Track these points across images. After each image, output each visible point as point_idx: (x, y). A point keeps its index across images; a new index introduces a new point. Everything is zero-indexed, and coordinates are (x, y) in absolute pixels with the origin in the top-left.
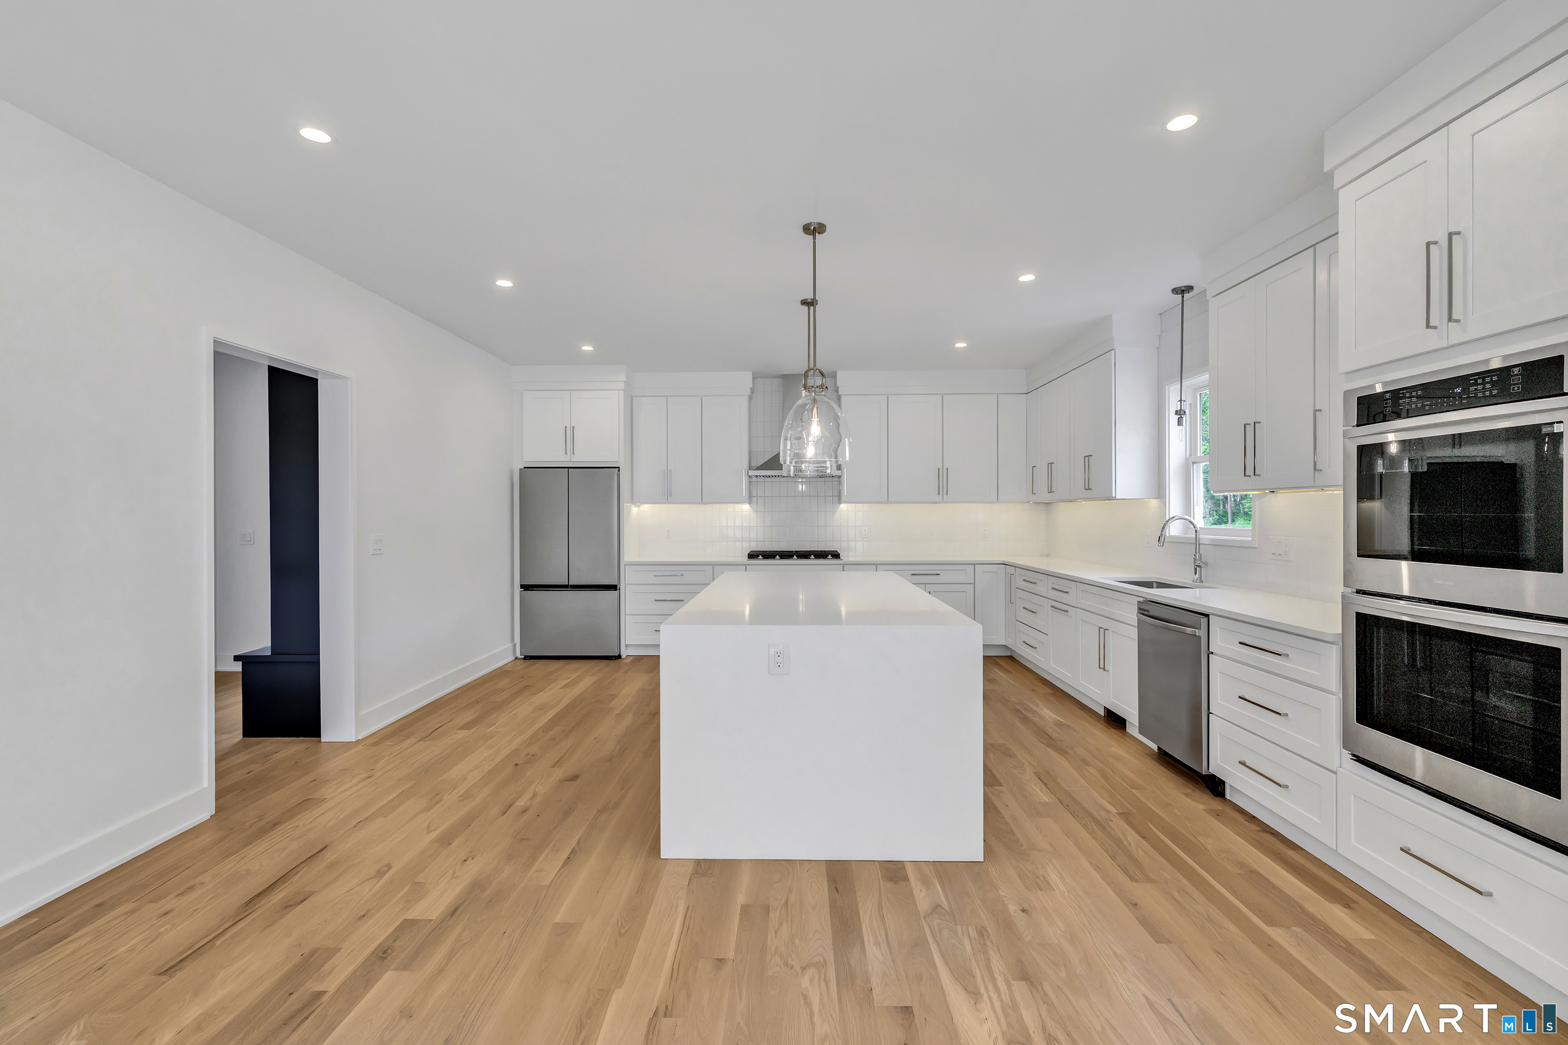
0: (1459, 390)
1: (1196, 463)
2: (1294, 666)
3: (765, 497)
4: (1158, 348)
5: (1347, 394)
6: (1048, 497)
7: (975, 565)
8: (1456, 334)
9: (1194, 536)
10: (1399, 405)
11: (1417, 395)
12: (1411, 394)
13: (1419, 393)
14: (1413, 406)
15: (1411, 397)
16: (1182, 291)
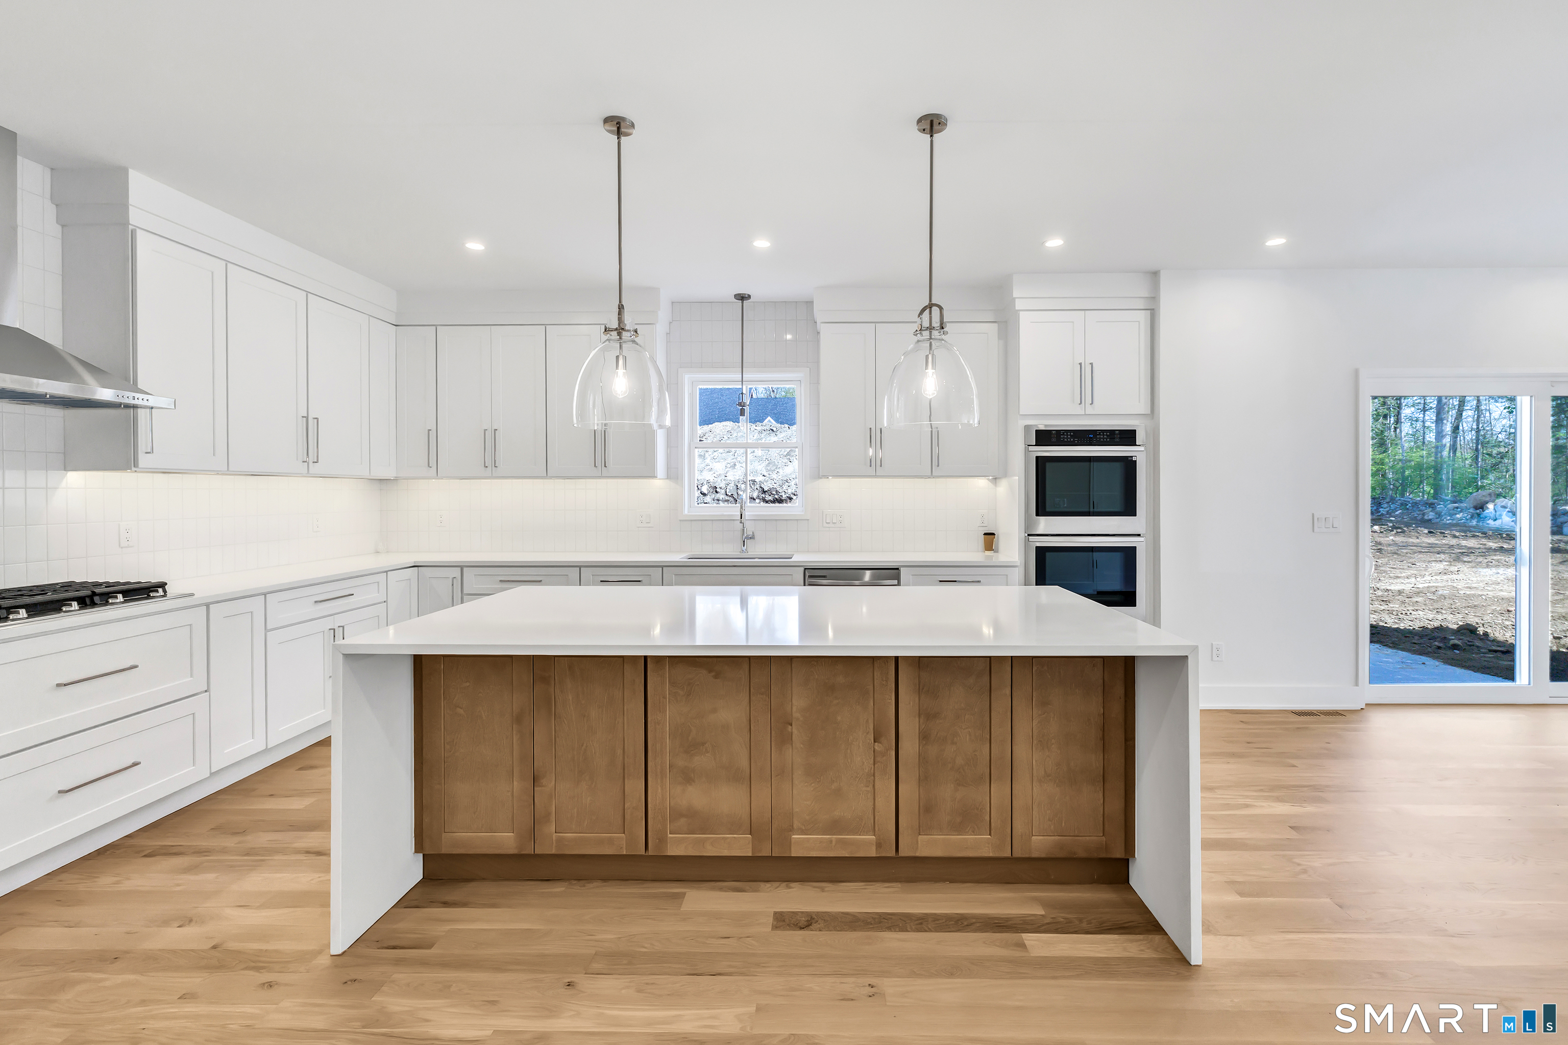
0: (1091, 436)
4: (668, 334)
5: (1027, 428)
8: (1091, 409)
10: (1061, 438)
11: (1070, 435)
12: (1067, 434)
13: (1072, 434)
14: (1069, 440)
15: (1067, 435)
16: (742, 298)
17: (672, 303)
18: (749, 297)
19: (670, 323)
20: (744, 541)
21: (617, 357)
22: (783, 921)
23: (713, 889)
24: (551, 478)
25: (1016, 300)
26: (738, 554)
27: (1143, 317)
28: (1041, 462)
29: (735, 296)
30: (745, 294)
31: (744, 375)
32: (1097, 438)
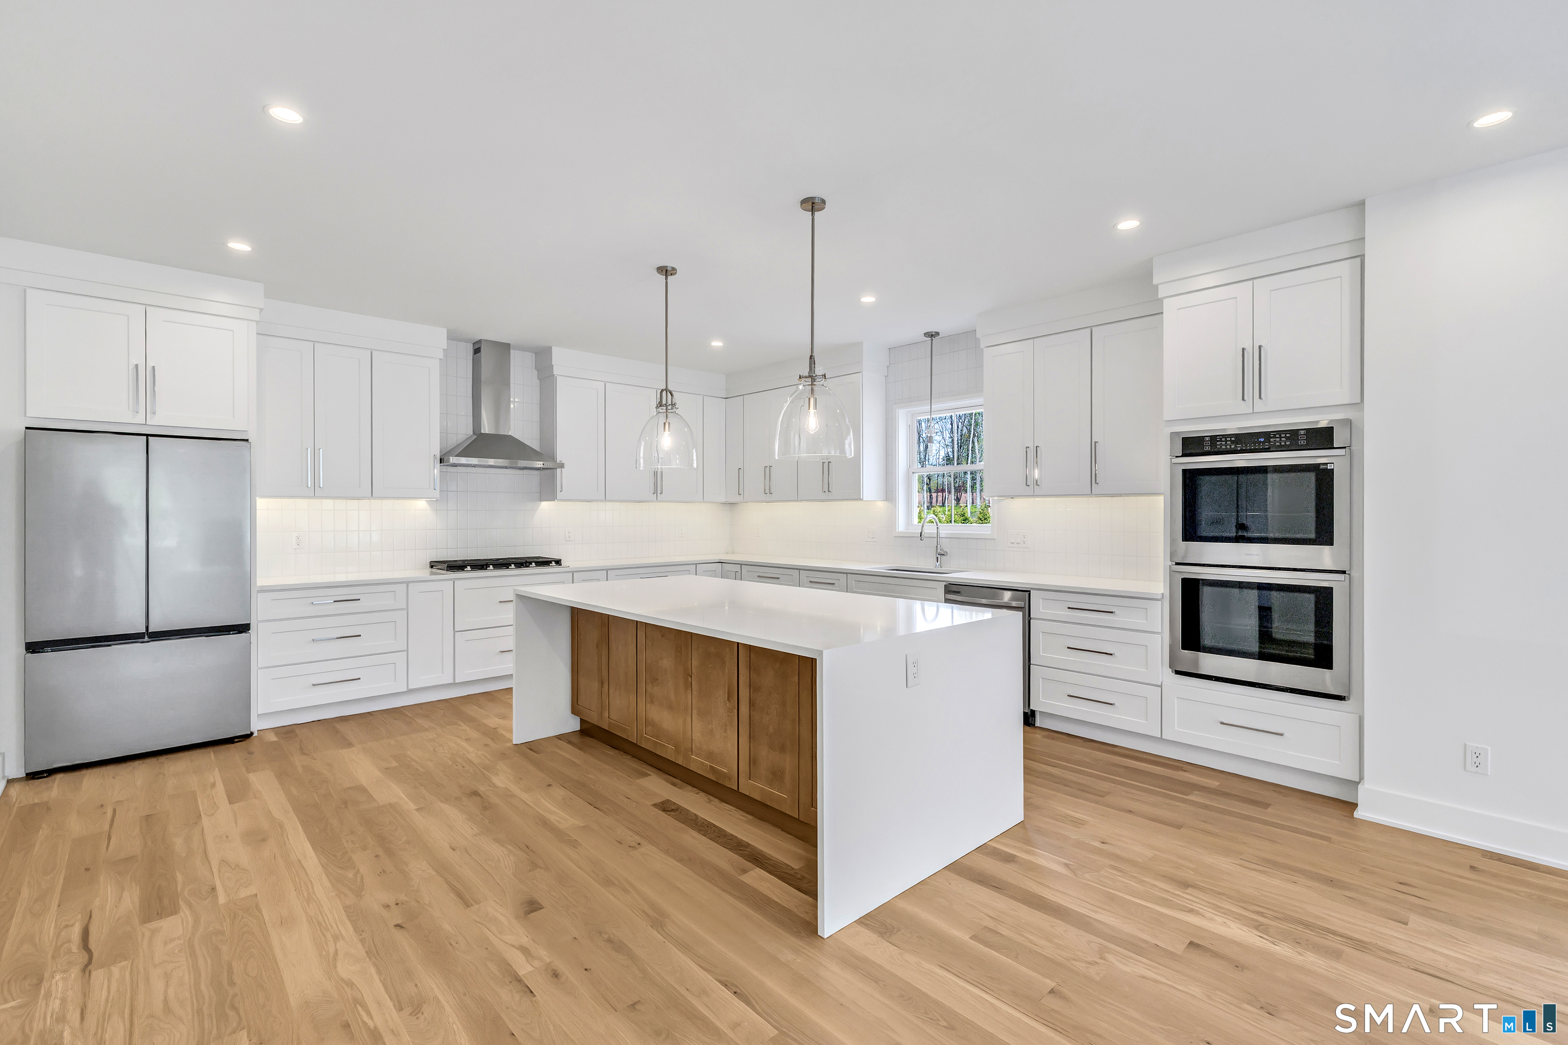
0: (1262, 440)
1: (915, 473)
2: (1123, 618)
3: (457, 491)
4: (886, 376)
5: (1173, 435)
6: (735, 498)
7: (696, 564)
8: (1259, 406)
9: (936, 531)
10: (1216, 445)
11: (1231, 440)
12: (1226, 439)
13: (1233, 439)
14: (1228, 447)
15: (1226, 441)
16: (932, 335)
17: (889, 349)
18: (938, 334)
19: (888, 367)
20: (938, 558)
21: (665, 423)
22: (666, 807)
23: (667, 781)
24: (801, 501)
25: (1159, 286)
26: (933, 569)
27: (1346, 270)
28: (1191, 479)
29: (925, 334)
30: (932, 332)
31: (932, 406)
32: (1270, 442)
